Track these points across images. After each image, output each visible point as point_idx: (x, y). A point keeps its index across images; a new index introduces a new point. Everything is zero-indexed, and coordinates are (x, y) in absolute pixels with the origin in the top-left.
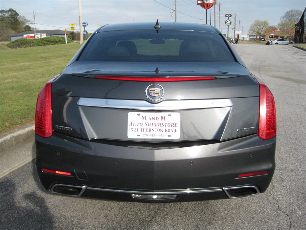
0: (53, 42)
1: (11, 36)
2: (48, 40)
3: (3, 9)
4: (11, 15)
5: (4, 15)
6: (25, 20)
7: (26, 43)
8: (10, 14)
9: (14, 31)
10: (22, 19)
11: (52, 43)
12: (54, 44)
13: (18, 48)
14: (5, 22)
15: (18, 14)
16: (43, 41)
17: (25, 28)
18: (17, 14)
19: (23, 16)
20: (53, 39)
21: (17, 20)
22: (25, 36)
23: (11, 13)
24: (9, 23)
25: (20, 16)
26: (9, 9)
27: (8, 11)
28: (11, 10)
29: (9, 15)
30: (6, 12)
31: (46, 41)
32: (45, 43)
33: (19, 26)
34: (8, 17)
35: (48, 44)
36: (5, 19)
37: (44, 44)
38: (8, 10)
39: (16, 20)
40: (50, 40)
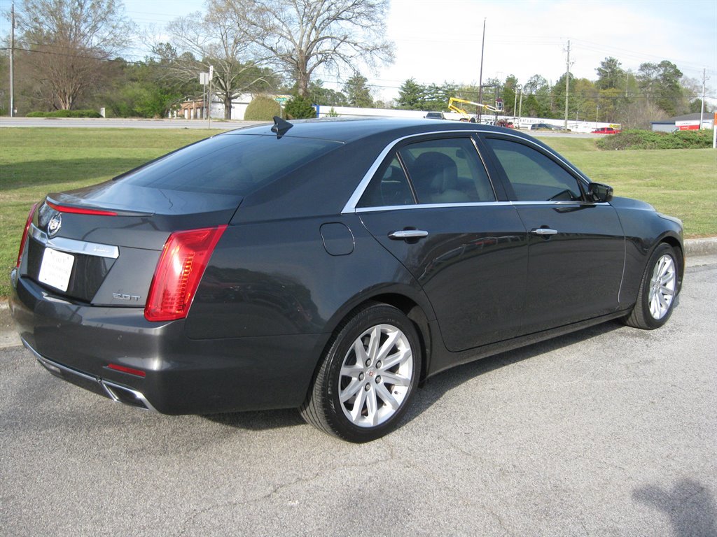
0: (698, 142)
1: (653, 123)
2: (687, 137)
3: (647, 62)
4: (664, 77)
5: (649, 75)
6: (696, 86)
7: (638, 141)
8: (661, 72)
9: (662, 112)
10: (689, 84)
11: (695, 145)
12: (701, 147)
13: (618, 149)
14: (650, 89)
15: (682, 74)
16: (677, 138)
17: (692, 105)
18: (678, 74)
19: (694, 79)
20: (700, 135)
21: (678, 87)
22: (678, 123)
23: (665, 71)
24: (657, 92)
25: (686, 77)
26: (663, 62)
27: (660, 66)
28: (665, 64)
29: (660, 75)
30: (655, 68)
31: (684, 139)
32: (678, 144)
33: (678, 101)
34: (656, 80)
35: (686, 147)
36: (651, 84)
37: (677, 146)
38: (659, 63)
39: (675, 88)
40: (693, 137)
